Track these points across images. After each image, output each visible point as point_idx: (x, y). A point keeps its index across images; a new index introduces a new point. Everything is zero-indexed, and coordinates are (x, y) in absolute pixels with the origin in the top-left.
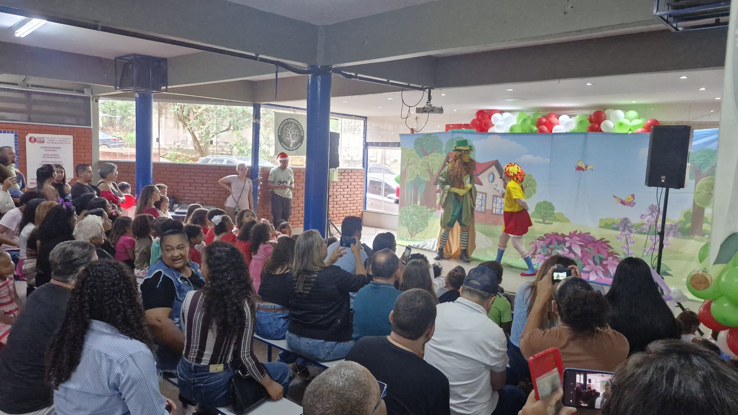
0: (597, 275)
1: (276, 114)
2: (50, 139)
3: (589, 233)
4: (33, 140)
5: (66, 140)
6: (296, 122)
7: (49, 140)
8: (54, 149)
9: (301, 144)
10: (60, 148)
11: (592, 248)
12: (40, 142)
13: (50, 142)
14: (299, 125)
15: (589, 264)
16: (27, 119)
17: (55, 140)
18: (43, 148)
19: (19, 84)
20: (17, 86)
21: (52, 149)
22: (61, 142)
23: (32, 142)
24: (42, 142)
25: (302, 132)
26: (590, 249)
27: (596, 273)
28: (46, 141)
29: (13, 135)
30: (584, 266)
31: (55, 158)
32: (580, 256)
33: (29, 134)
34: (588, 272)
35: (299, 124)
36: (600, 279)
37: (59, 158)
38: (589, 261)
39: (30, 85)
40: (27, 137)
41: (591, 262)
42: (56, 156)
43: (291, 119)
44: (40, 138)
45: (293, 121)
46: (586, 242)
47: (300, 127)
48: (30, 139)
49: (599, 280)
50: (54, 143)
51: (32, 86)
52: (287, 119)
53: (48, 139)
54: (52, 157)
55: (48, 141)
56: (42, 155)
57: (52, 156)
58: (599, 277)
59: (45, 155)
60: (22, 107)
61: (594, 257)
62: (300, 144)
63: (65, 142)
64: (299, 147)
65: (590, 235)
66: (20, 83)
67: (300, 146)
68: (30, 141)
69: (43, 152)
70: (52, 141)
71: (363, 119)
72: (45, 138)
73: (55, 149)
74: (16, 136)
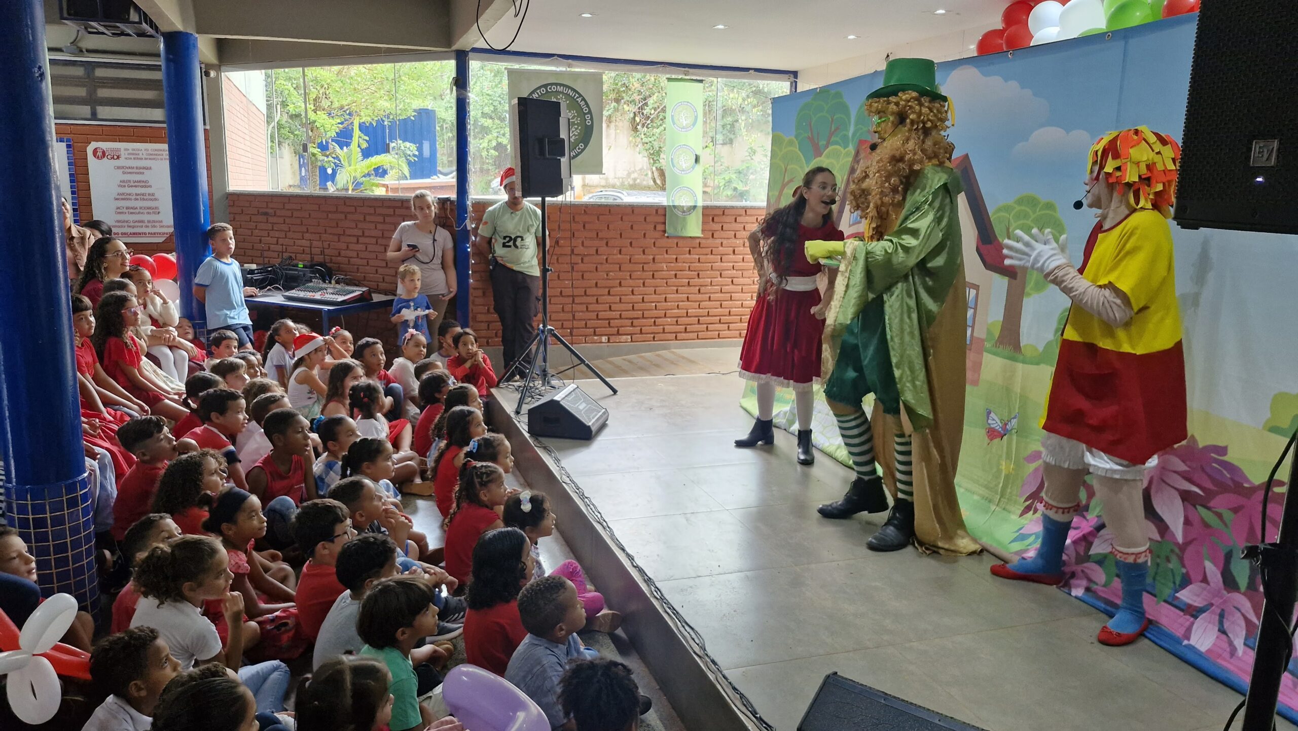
0: (1222, 631)
1: (511, 72)
2: (130, 151)
3: (1223, 450)
4: (99, 154)
5: (160, 153)
6: (571, 93)
7: (129, 154)
8: (138, 171)
9: (586, 146)
10: (150, 168)
11: (1228, 515)
12: (113, 158)
13: (131, 156)
14: (579, 100)
15: (1205, 580)
16: (89, 116)
17: (140, 153)
18: (119, 168)
19: (65, 50)
20: (62, 53)
21: (135, 170)
22: (151, 157)
23: (98, 157)
24: (115, 157)
25: (588, 117)
26: (1220, 516)
27: (1221, 623)
28: (123, 157)
29: (64, 144)
30: (1186, 581)
31: (142, 187)
32: (1180, 538)
33: (93, 143)
34: (1194, 612)
35: (580, 95)
36: (1226, 655)
37: (150, 186)
38: (1208, 565)
39: (84, 50)
40: (90, 150)
41: (1212, 570)
42: (143, 184)
43: (556, 84)
44: (113, 150)
45: (560, 89)
46: (1209, 485)
47: (583, 103)
48: (95, 152)
49: (1220, 656)
50: (138, 159)
51: (88, 51)
52: (545, 86)
53: (126, 152)
54: (136, 186)
55: (127, 156)
56: (119, 183)
57: (136, 184)
58: (1226, 646)
59: (123, 181)
60: (82, 92)
61: (1228, 557)
62: (582, 146)
63: (159, 157)
64: (579, 154)
65: (1225, 458)
66: (68, 47)
67: (583, 150)
68: (95, 156)
69: (120, 176)
70: (135, 156)
71: (787, 76)
72: (122, 150)
73: (141, 171)
74: (68, 146)
